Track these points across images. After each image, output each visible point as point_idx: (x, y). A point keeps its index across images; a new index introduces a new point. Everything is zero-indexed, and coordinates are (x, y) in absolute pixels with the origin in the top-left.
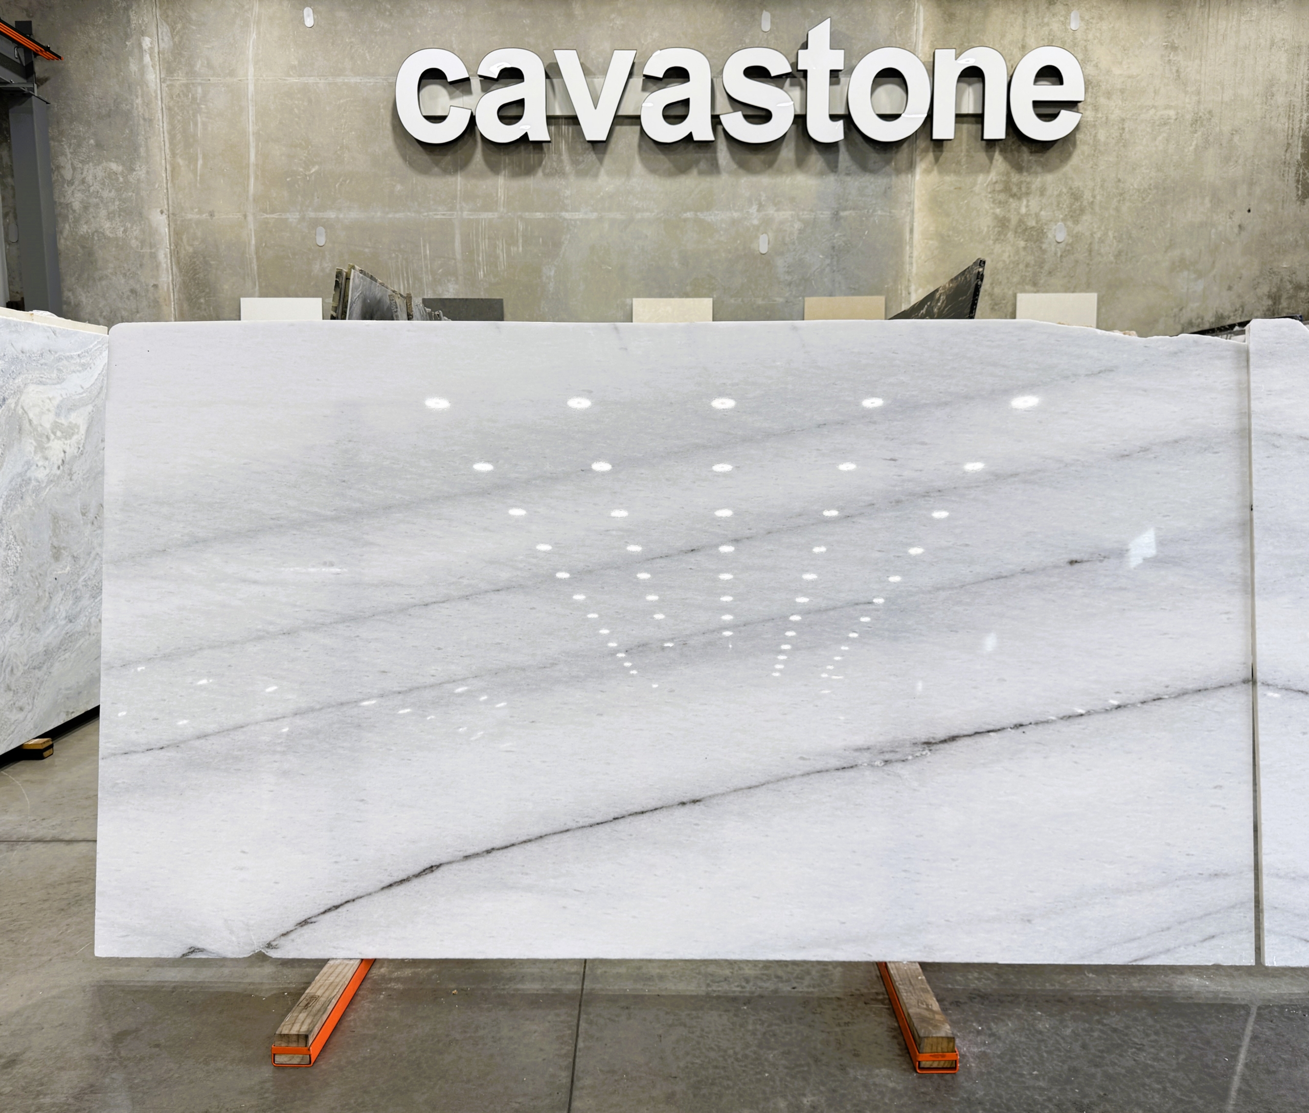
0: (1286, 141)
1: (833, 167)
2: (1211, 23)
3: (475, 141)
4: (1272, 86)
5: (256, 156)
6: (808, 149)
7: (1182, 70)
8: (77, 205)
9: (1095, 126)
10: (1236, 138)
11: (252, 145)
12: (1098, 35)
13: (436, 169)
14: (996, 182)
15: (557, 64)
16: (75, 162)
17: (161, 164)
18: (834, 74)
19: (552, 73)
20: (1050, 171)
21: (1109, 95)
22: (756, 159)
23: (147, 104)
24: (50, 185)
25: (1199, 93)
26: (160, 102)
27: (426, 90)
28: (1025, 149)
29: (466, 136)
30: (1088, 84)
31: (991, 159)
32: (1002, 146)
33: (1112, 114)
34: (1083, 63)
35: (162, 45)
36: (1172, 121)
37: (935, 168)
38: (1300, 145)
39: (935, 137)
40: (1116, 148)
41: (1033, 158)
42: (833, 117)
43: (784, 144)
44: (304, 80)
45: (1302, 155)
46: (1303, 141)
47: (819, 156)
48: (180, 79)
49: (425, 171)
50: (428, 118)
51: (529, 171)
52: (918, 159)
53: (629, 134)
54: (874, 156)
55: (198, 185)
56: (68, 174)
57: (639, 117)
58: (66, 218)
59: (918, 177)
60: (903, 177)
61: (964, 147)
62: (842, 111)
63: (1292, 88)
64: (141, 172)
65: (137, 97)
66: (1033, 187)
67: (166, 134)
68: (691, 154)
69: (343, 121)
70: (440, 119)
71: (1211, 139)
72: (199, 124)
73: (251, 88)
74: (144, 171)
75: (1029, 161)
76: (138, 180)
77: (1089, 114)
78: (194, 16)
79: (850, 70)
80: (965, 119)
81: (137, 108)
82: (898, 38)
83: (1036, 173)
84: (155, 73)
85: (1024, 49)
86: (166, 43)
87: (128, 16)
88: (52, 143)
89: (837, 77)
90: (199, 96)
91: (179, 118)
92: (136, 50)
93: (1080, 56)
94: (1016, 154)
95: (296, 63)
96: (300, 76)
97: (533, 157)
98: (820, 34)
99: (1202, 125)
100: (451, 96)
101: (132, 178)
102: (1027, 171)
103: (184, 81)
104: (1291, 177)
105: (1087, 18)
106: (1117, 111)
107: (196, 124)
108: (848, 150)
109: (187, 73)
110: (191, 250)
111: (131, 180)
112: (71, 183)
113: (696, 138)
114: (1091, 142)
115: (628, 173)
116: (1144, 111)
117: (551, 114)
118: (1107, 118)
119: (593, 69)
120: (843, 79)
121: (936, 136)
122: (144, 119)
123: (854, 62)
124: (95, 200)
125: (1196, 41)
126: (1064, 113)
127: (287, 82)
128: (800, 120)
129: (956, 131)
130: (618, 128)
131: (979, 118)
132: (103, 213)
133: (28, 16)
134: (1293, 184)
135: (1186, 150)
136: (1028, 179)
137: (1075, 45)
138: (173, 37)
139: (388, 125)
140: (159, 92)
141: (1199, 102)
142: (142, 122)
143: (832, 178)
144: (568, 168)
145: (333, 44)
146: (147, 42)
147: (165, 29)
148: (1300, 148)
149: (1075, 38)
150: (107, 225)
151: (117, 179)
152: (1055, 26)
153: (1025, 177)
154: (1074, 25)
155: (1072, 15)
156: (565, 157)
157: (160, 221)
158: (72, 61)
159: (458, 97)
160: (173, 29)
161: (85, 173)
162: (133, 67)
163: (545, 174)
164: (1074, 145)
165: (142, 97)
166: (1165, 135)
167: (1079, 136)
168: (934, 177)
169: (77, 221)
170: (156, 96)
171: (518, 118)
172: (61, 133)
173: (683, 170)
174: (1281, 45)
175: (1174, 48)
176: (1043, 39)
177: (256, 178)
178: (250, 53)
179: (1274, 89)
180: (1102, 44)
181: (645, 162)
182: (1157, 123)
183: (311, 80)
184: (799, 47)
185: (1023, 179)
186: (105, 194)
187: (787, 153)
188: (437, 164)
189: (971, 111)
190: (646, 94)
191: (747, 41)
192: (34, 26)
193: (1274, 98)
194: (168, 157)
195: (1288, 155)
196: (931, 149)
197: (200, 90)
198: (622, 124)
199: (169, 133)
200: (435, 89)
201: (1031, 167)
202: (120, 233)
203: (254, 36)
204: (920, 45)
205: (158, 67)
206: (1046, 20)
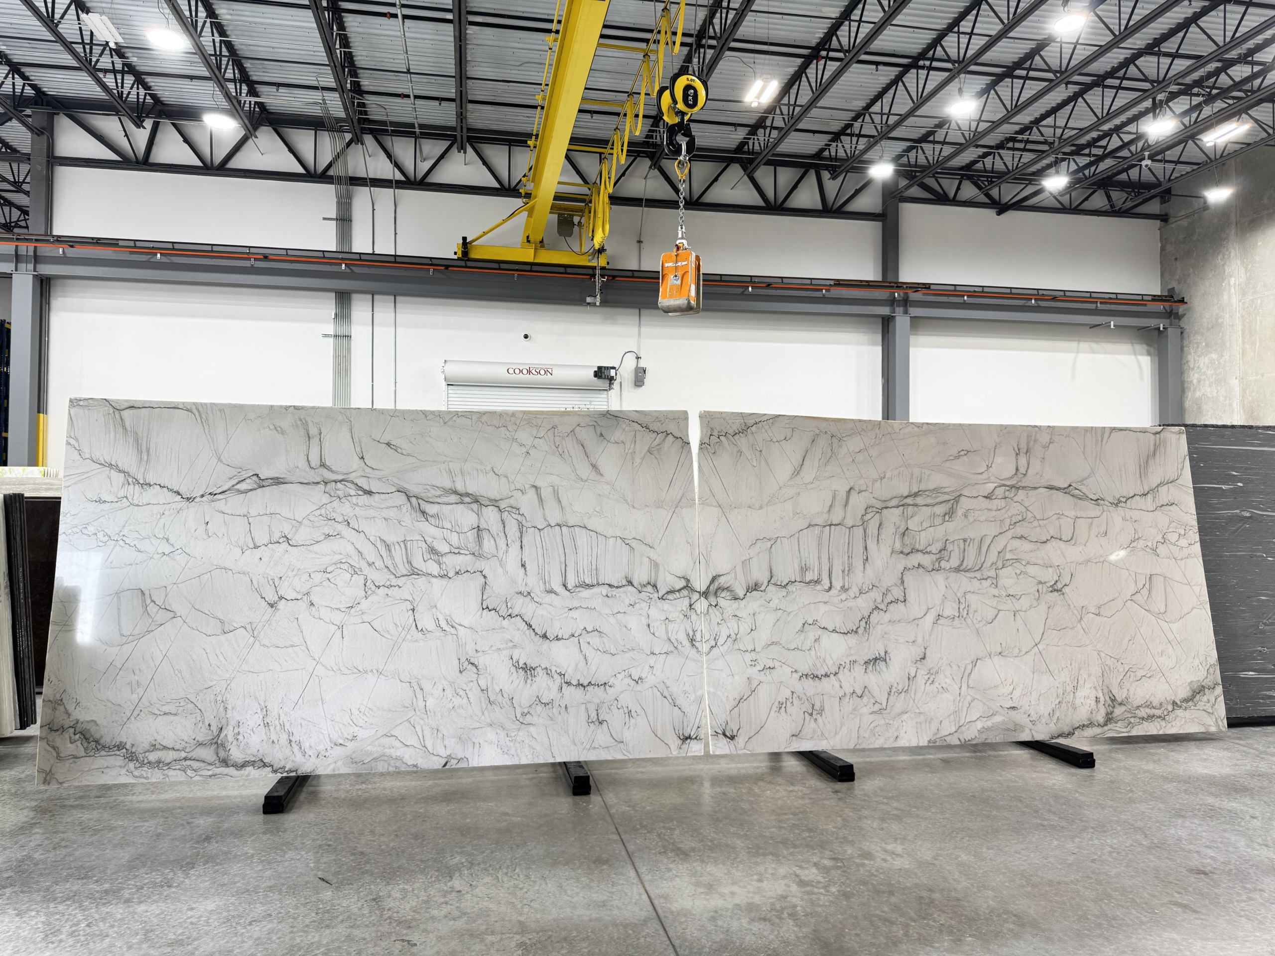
8: (1195, 381)
16: (1196, 357)
17: (1237, 350)
23: (1231, 317)
24: (1181, 373)
26: (1238, 314)
35: (1240, 280)
48: (1249, 297)
55: (1256, 359)
56: (1191, 365)
58: (1189, 389)
64: (1226, 357)
65: (1227, 314)
67: (1240, 332)
72: (1258, 322)
74: (1228, 356)
76: (1225, 361)
78: (1257, 258)
81: (1226, 320)
84: (1236, 297)
86: (1243, 279)
87: (1224, 269)
90: (1258, 305)
91: (1248, 320)
92: (1227, 287)
101: (1222, 361)
103: (1251, 298)
107: (1256, 322)
109: (1253, 293)
110: (1250, 398)
112: (1193, 369)
122: (1230, 326)
124: (1203, 377)
132: (1207, 383)
138: (1246, 274)
140: (1238, 308)
142: (1228, 327)
146: (1232, 281)
147: (1242, 270)
150: (1209, 390)
151: (1215, 363)
157: (1235, 383)
158: (1195, 302)
160: (1246, 269)
161: (1200, 362)
162: (1225, 297)
165: (1229, 313)
169: (1195, 390)
170: (1236, 311)
172: (1189, 343)
186: (1209, 373)
192: (1177, 288)
194: (1241, 345)
197: (1259, 301)
199: (1242, 330)
202: (1215, 394)
205: (1238, 294)
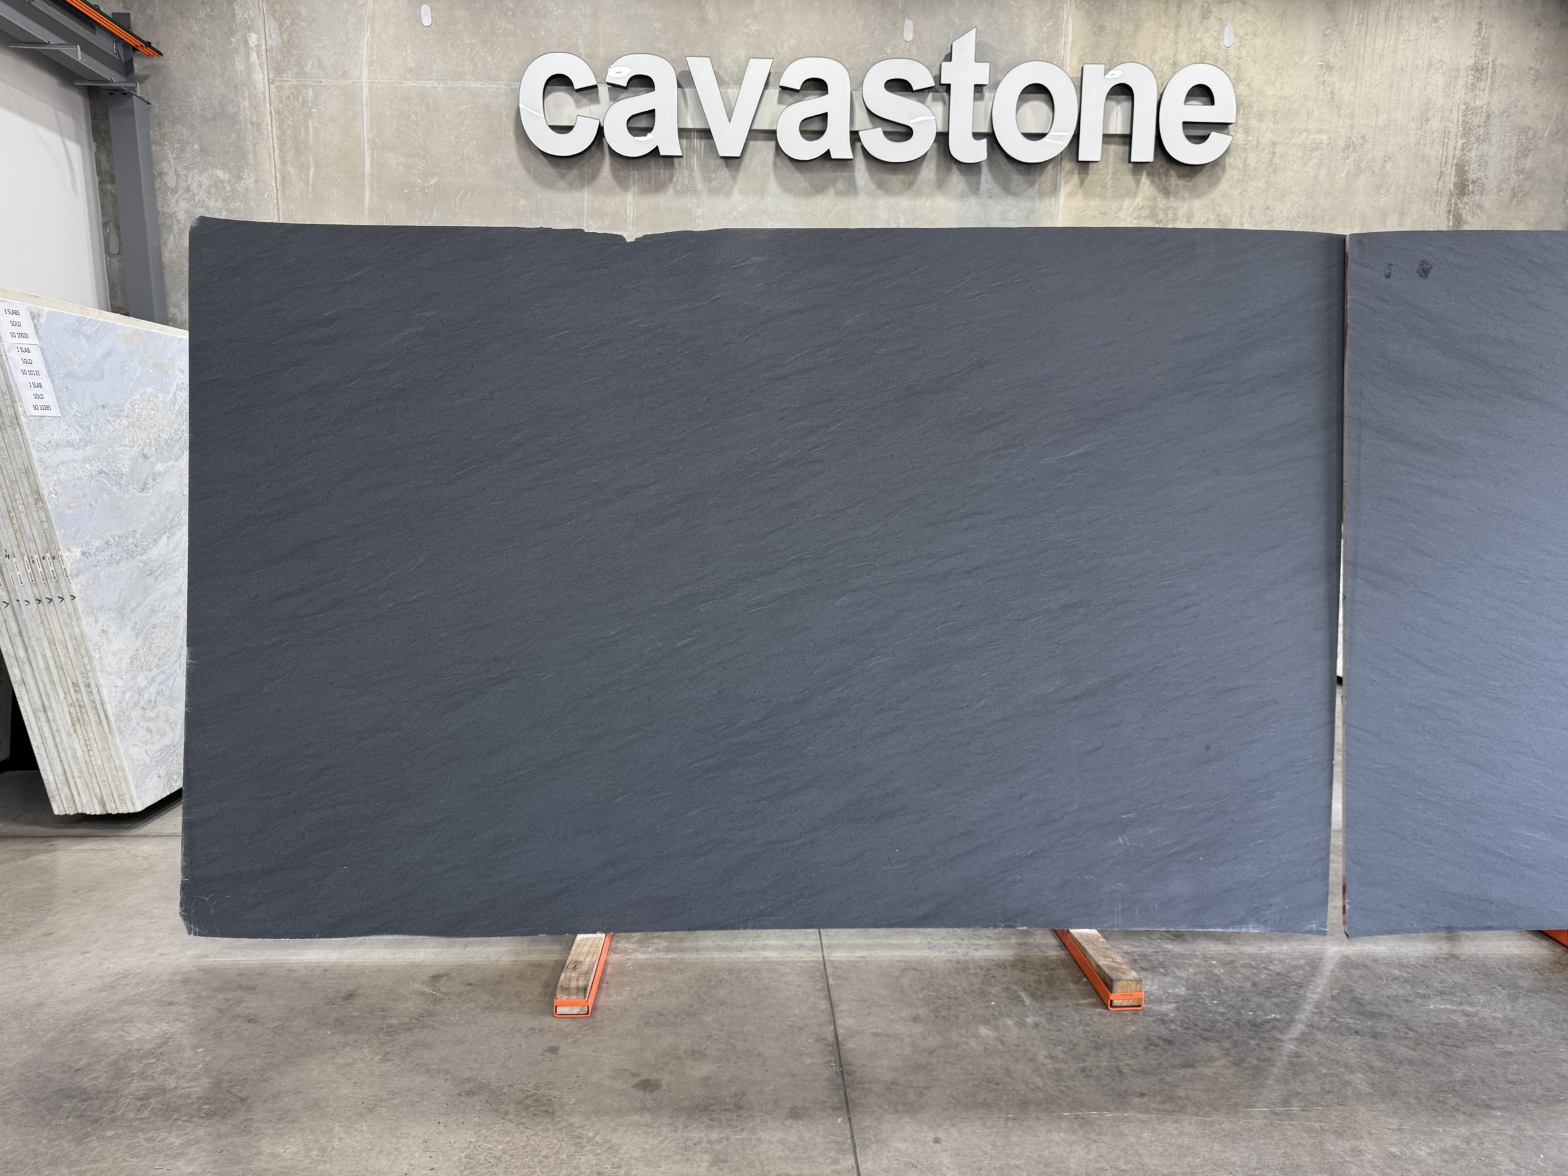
0: (1439, 169)
1: (975, 189)
2: (1368, 42)
3: (603, 153)
4: (1428, 110)
5: (371, 166)
6: (949, 170)
7: (1336, 92)
9: (1245, 149)
10: (1389, 165)
11: (367, 153)
12: (1252, 52)
13: (562, 184)
14: (1142, 208)
15: (689, 72)
16: (179, 169)
17: (270, 172)
18: (979, 88)
19: (685, 80)
20: (1198, 196)
21: (1260, 117)
22: (896, 180)
23: (255, 107)
24: (153, 192)
25: (1353, 117)
26: (268, 105)
27: (551, 98)
28: (1173, 173)
29: (593, 148)
30: (1239, 105)
31: (1138, 182)
32: (1149, 169)
33: (1263, 137)
34: (1236, 82)
35: (270, 42)
36: (1324, 146)
37: (1080, 191)
38: (1453, 173)
39: (1080, 159)
40: (1266, 174)
41: (1181, 182)
42: (977, 136)
43: (925, 164)
44: (422, 83)
45: (1455, 184)
46: (1456, 169)
47: (961, 177)
48: (290, 80)
49: (550, 185)
50: (554, 128)
51: (659, 187)
52: (1063, 182)
53: (765, 148)
54: (1016, 178)
55: (310, 196)
56: (171, 181)
57: (774, 132)
58: (170, 229)
59: (1062, 201)
60: (1047, 200)
61: (1110, 169)
62: (985, 129)
63: (1447, 113)
64: (249, 180)
65: (244, 99)
66: (1180, 213)
67: (275, 140)
68: (828, 174)
69: (463, 129)
70: (567, 129)
71: (1363, 165)
72: (311, 130)
73: (366, 91)
74: (253, 180)
75: (1177, 186)
76: (247, 189)
77: (1240, 136)
78: (303, 11)
79: (995, 85)
80: (1112, 139)
81: (244, 110)
82: (1046, 51)
83: (1184, 199)
84: (263, 73)
85: (1176, 67)
86: (274, 41)
87: (233, 10)
88: (154, 147)
89: (981, 92)
90: (310, 99)
91: (289, 122)
92: (242, 48)
93: (1233, 75)
94: (1164, 178)
95: (413, 65)
96: (418, 79)
97: (664, 174)
98: (965, 46)
99: (1354, 151)
100: (578, 105)
101: (240, 187)
102: (1174, 196)
103: (294, 82)
104: (1443, 208)
105: (1241, 34)
106: (1268, 134)
107: (307, 130)
108: (991, 171)
109: (297, 74)
111: (239, 189)
112: (174, 191)
113: (833, 156)
114: (1241, 166)
115: (763, 192)
116: (1296, 134)
117: (682, 126)
118: (1258, 142)
119: (727, 79)
120: (987, 94)
121: (1082, 157)
122: (252, 123)
123: (999, 76)
125: (1352, 61)
126: (1214, 136)
127: (404, 86)
128: (942, 138)
129: (1103, 151)
130: (752, 143)
131: (1127, 139)
133: (126, 7)
134: (1444, 214)
135: (1337, 177)
136: (1175, 205)
137: (1228, 62)
138: (281, 34)
139: (511, 135)
140: (267, 94)
141: (1352, 126)
142: (249, 126)
143: (973, 201)
144: (700, 186)
145: (452, 45)
146: (253, 39)
147: (272, 25)
148: (1453, 177)
149: (1228, 56)
151: (224, 188)
152: (1208, 42)
153: (1173, 202)
154: (1227, 42)
155: (1226, 30)
156: (697, 173)
158: (174, 58)
159: (586, 105)
160: (281, 25)
161: (189, 180)
162: (240, 66)
163: (675, 191)
164: (1224, 169)
165: (250, 98)
166: (1316, 160)
167: (1229, 160)
168: (1079, 201)
169: (182, 232)
170: (264, 99)
171: (649, 130)
172: (163, 136)
173: (819, 190)
174: (1438, 66)
175: (1329, 68)
176: (1195, 56)
177: (372, 189)
178: (364, 53)
179: (1430, 114)
180: (1255, 63)
181: (780, 180)
182: (1309, 148)
183: (429, 84)
184: (942, 59)
185: (1170, 204)
187: (928, 172)
188: (562, 177)
189: (1119, 132)
190: (783, 107)
191: (889, 51)
192: (132, 18)
193: (1429, 123)
194: (278, 165)
195: (1440, 184)
196: (1076, 172)
197: (311, 92)
198: (756, 139)
199: (279, 138)
200: (560, 96)
201: (1179, 192)
203: (368, 35)
204: (1068, 59)
205: (265, 66)
206: (1199, 35)
